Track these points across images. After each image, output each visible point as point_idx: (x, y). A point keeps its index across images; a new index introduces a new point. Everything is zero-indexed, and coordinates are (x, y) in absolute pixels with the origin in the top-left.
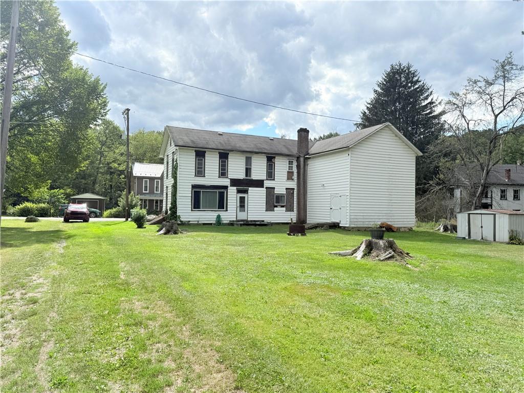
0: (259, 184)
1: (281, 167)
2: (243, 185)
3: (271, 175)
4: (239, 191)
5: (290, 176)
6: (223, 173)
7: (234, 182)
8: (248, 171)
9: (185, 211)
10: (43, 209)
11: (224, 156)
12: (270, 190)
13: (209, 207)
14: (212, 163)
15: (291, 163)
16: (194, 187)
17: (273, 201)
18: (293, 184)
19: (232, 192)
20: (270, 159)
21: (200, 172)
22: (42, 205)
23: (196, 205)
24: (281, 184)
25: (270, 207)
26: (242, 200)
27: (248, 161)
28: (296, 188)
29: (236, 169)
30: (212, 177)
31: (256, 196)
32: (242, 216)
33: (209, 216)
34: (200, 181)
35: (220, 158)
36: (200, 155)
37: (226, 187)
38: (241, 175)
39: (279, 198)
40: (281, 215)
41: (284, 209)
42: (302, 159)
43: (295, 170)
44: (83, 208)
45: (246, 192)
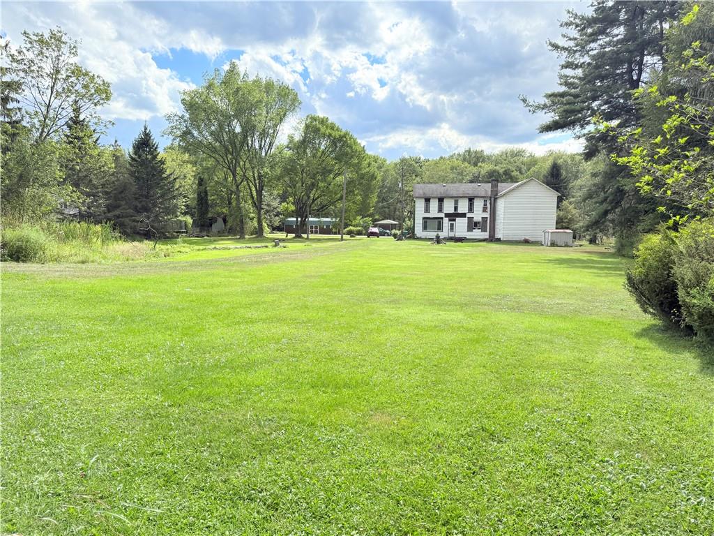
0: (463, 215)
1: (478, 205)
2: (453, 217)
3: (471, 209)
4: (450, 220)
5: (485, 210)
6: (440, 210)
7: (447, 215)
8: (456, 208)
9: (419, 231)
10: (359, 231)
11: (441, 200)
12: (470, 219)
13: (433, 229)
14: (434, 204)
15: (485, 201)
16: (424, 218)
17: (472, 225)
18: (487, 215)
19: (446, 220)
20: (471, 200)
21: (427, 210)
22: (359, 228)
23: (425, 228)
24: (478, 215)
25: (470, 228)
26: (452, 225)
27: (456, 202)
28: (489, 217)
29: (449, 207)
30: (434, 212)
31: (461, 224)
32: (452, 234)
33: (432, 234)
34: (427, 215)
35: (439, 201)
36: (427, 200)
37: (442, 218)
38: (452, 211)
39: (476, 224)
40: (477, 233)
41: (480, 230)
42: (493, 199)
43: (488, 205)
44: (376, 230)
45: (455, 220)
